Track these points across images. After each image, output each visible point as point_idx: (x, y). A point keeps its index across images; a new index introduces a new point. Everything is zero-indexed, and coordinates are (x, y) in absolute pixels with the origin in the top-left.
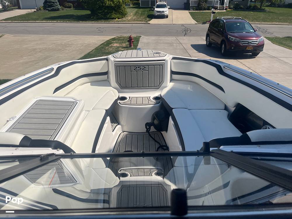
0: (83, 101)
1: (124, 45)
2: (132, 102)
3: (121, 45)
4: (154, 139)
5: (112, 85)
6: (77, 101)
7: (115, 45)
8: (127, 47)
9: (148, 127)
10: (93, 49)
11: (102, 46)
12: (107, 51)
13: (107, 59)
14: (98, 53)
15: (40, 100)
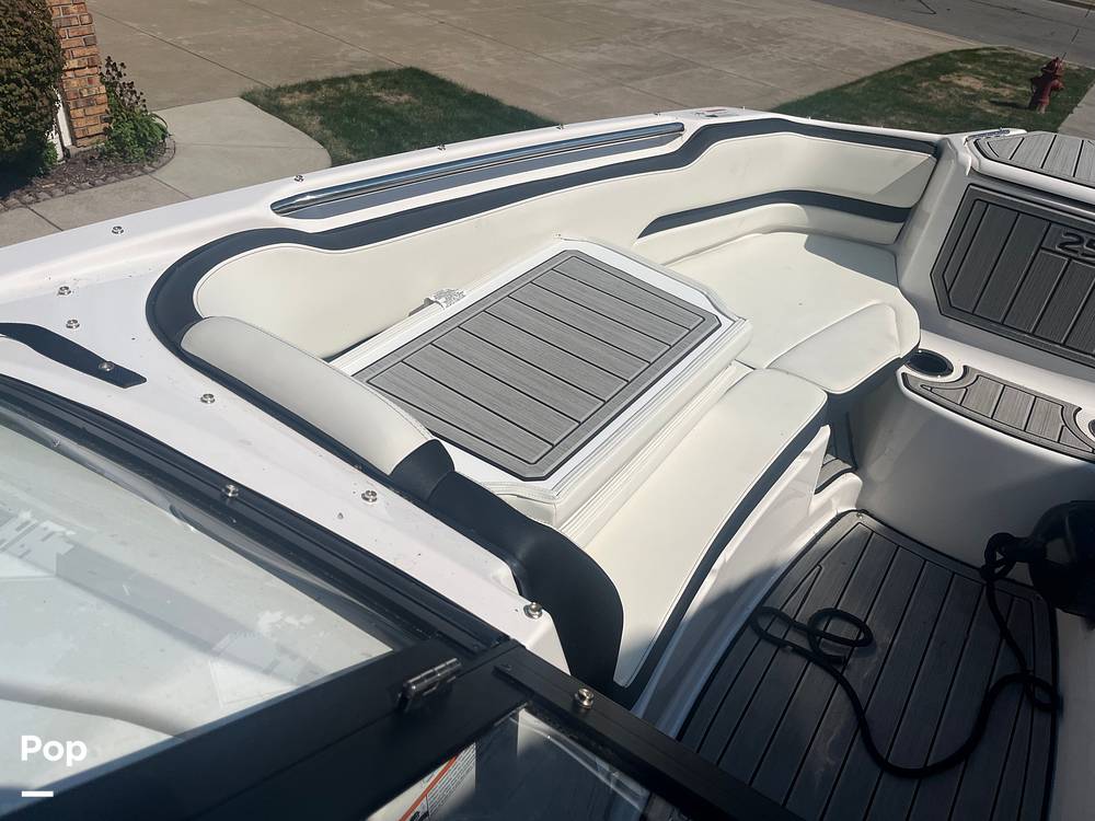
0: (747, 327)
1: (1007, 92)
2: (971, 402)
3: (993, 90)
4: (1001, 622)
5: (906, 280)
6: (719, 315)
7: (967, 81)
8: (1014, 105)
9: (999, 557)
10: (863, 75)
11: (908, 72)
12: (920, 101)
13: (937, 151)
14: (878, 101)
15: (578, 256)
